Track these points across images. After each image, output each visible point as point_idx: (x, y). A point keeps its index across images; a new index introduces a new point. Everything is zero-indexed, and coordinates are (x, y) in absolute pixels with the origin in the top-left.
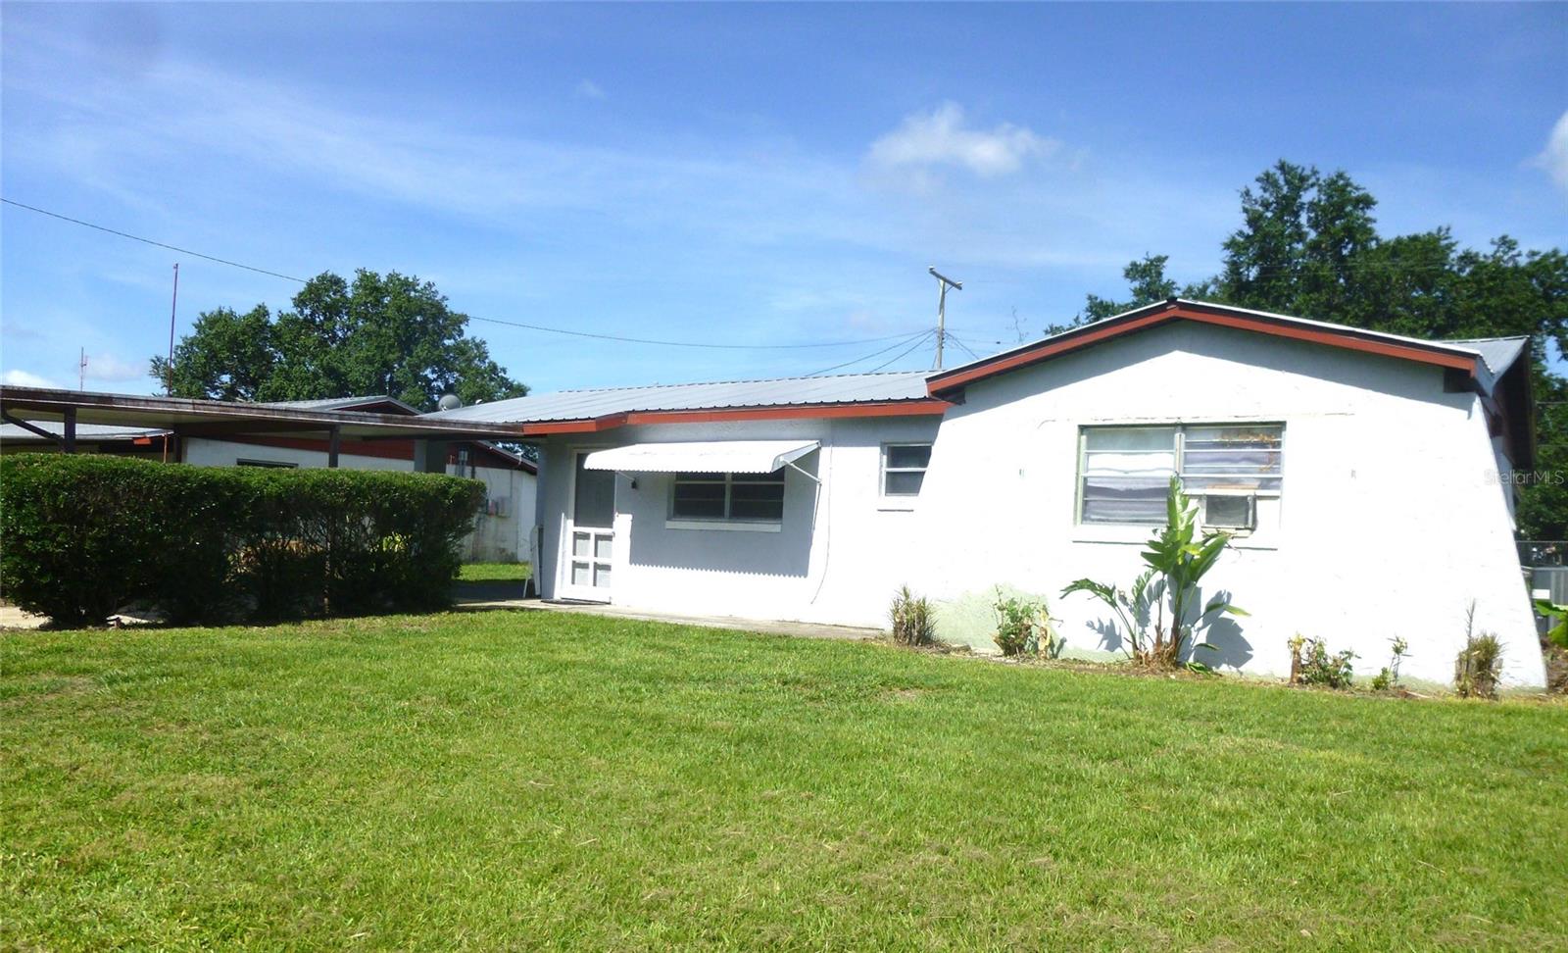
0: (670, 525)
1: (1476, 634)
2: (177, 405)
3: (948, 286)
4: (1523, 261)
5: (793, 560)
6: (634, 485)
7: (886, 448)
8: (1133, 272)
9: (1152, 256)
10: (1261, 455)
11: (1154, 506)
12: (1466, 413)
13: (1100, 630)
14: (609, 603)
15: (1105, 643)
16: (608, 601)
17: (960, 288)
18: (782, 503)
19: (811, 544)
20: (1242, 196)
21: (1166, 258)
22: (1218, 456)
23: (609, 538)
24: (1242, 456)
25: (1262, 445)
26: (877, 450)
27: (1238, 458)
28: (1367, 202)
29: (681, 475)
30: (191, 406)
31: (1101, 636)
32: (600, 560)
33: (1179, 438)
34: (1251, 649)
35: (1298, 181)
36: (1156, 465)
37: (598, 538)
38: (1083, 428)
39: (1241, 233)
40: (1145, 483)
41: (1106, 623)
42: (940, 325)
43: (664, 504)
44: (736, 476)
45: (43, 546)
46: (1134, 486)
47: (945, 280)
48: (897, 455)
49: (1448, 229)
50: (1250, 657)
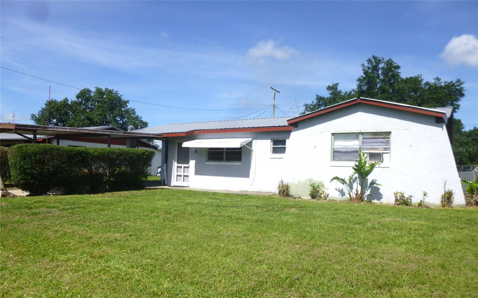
0: (207, 163)
1: (446, 190)
2: (66, 129)
3: (276, 92)
4: (443, 84)
5: (245, 173)
6: (196, 152)
7: (272, 141)
8: (329, 88)
9: (334, 83)
10: (385, 141)
11: (354, 156)
12: (441, 129)
13: (339, 191)
14: (188, 187)
15: (341, 194)
16: (188, 186)
17: (280, 93)
18: (241, 157)
19: (250, 168)
20: (362, 65)
21: (338, 84)
22: (374, 141)
23: (188, 167)
24: (379, 141)
25: (384, 138)
26: (270, 141)
27: (378, 142)
28: (398, 67)
29: (210, 149)
30: (69, 129)
31: (339, 193)
32: (185, 174)
33: (361, 137)
34: (382, 196)
35: (378, 61)
36: (355, 144)
37: (185, 167)
38: (333, 134)
39: (362, 76)
40: (351, 149)
41: (341, 189)
42: (274, 103)
43: (205, 157)
44: (227, 149)
45: (32, 171)
46: (347, 150)
47: (275, 90)
48: (275, 142)
49: (421, 75)
50: (382, 198)
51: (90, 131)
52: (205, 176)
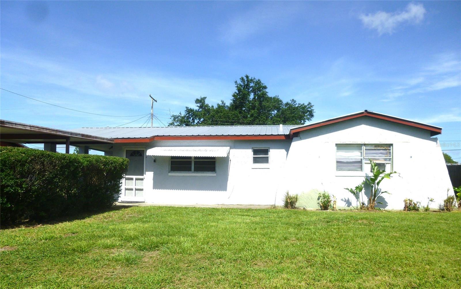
0: (170, 174)
1: (449, 196)
4: (297, 106)
5: (222, 186)
6: (155, 161)
7: (253, 150)
8: (197, 101)
9: (202, 97)
10: (384, 152)
11: (355, 166)
13: (345, 201)
14: (144, 202)
15: (347, 205)
16: (144, 201)
17: (156, 102)
18: (215, 167)
19: (228, 180)
20: (235, 82)
21: (206, 97)
22: (375, 153)
23: (142, 179)
24: (380, 153)
25: (386, 150)
26: (251, 150)
27: (378, 153)
28: (265, 87)
29: (173, 158)
31: (345, 203)
32: (137, 187)
33: (364, 148)
34: (387, 203)
36: (355, 155)
37: (136, 179)
38: (336, 144)
39: (236, 93)
40: (352, 160)
41: (347, 199)
42: (152, 112)
43: (168, 167)
44: (196, 158)
46: (349, 161)
47: (153, 99)
48: (256, 152)
50: (388, 205)
51: (51, 131)
52: (168, 190)
